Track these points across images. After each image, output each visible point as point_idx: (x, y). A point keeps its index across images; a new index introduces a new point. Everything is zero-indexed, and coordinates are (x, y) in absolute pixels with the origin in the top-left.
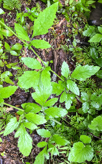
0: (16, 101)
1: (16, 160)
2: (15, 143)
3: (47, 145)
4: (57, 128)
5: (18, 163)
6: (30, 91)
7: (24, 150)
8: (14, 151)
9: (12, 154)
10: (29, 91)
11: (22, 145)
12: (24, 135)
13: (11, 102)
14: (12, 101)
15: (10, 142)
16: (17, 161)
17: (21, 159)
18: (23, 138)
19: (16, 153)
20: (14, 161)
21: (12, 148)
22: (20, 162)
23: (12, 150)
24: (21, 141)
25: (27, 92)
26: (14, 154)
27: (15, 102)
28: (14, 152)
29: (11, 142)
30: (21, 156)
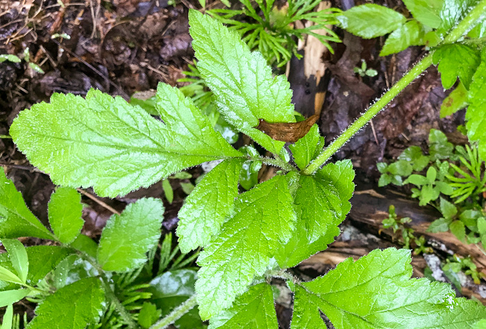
0: (347, 99)
1: (27, 20)
2: (123, 39)
3: (55, 237)
4: (140, 302)
5: (8, 28)
6: (381, 190)
7: (53, 125)
8: (79, 18)
9: (68, 8)
10: (383, 182)
11: (92, 124)
12: (161, 151)
13: (350, 77)
14: (354, 83)
15: (132, 10)
16: (19, 25)
17: (27, 51)
18: (139, 135)
19: (64, 27)
20: (28, 6)
21: (102, 14)
22: (10, 37)
23: (87, 10)
24: (127, 119)
25: (378, 175)
26: (63, 19)
27: (341, 92)
28: (76, 22)
29: (132, 16)
30: (42, 49)
